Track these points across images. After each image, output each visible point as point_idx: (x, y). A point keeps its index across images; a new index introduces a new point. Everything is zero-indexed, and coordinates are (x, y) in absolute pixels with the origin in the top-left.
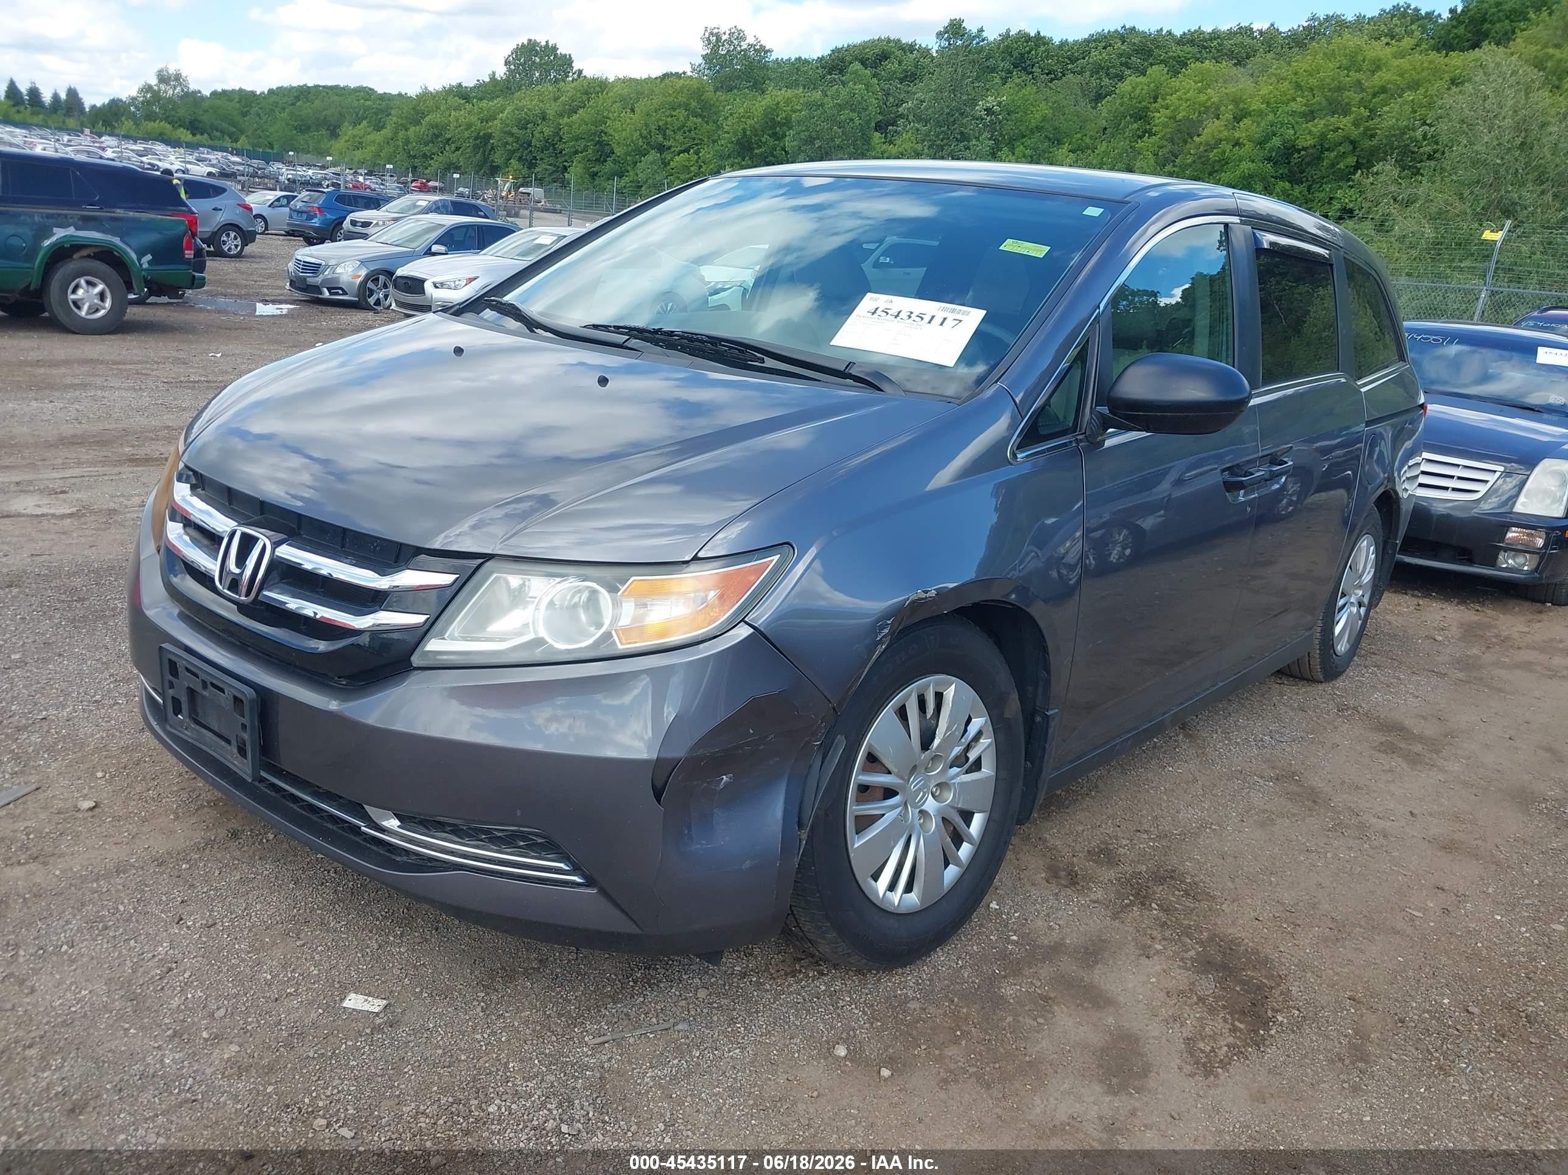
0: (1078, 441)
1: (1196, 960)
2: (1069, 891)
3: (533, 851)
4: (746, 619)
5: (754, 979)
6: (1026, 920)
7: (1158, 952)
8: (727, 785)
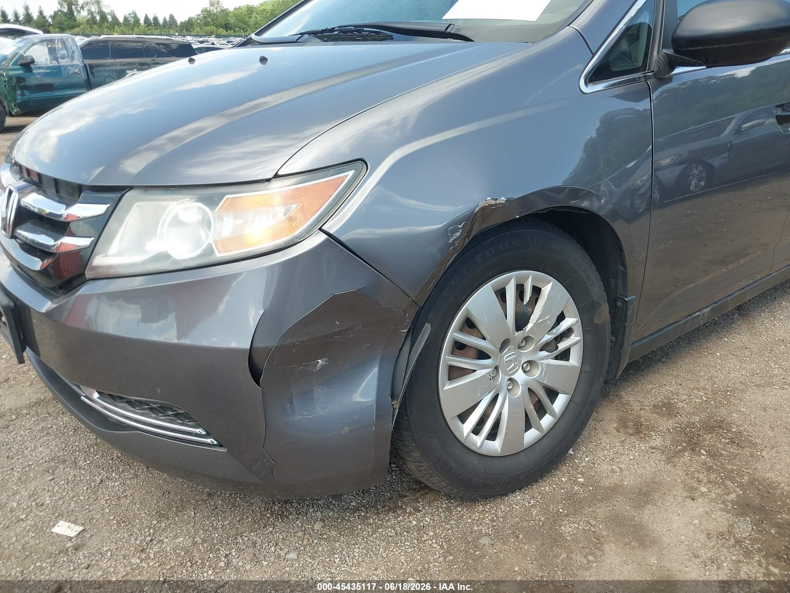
0: (646, 78)
1: (736, 503)
2: (633, 439)
3: (178, 419)
4: (324, 228)
5: (363, 514)
6: (594, 464)
7: (702, 494)
8: (323, 367)
